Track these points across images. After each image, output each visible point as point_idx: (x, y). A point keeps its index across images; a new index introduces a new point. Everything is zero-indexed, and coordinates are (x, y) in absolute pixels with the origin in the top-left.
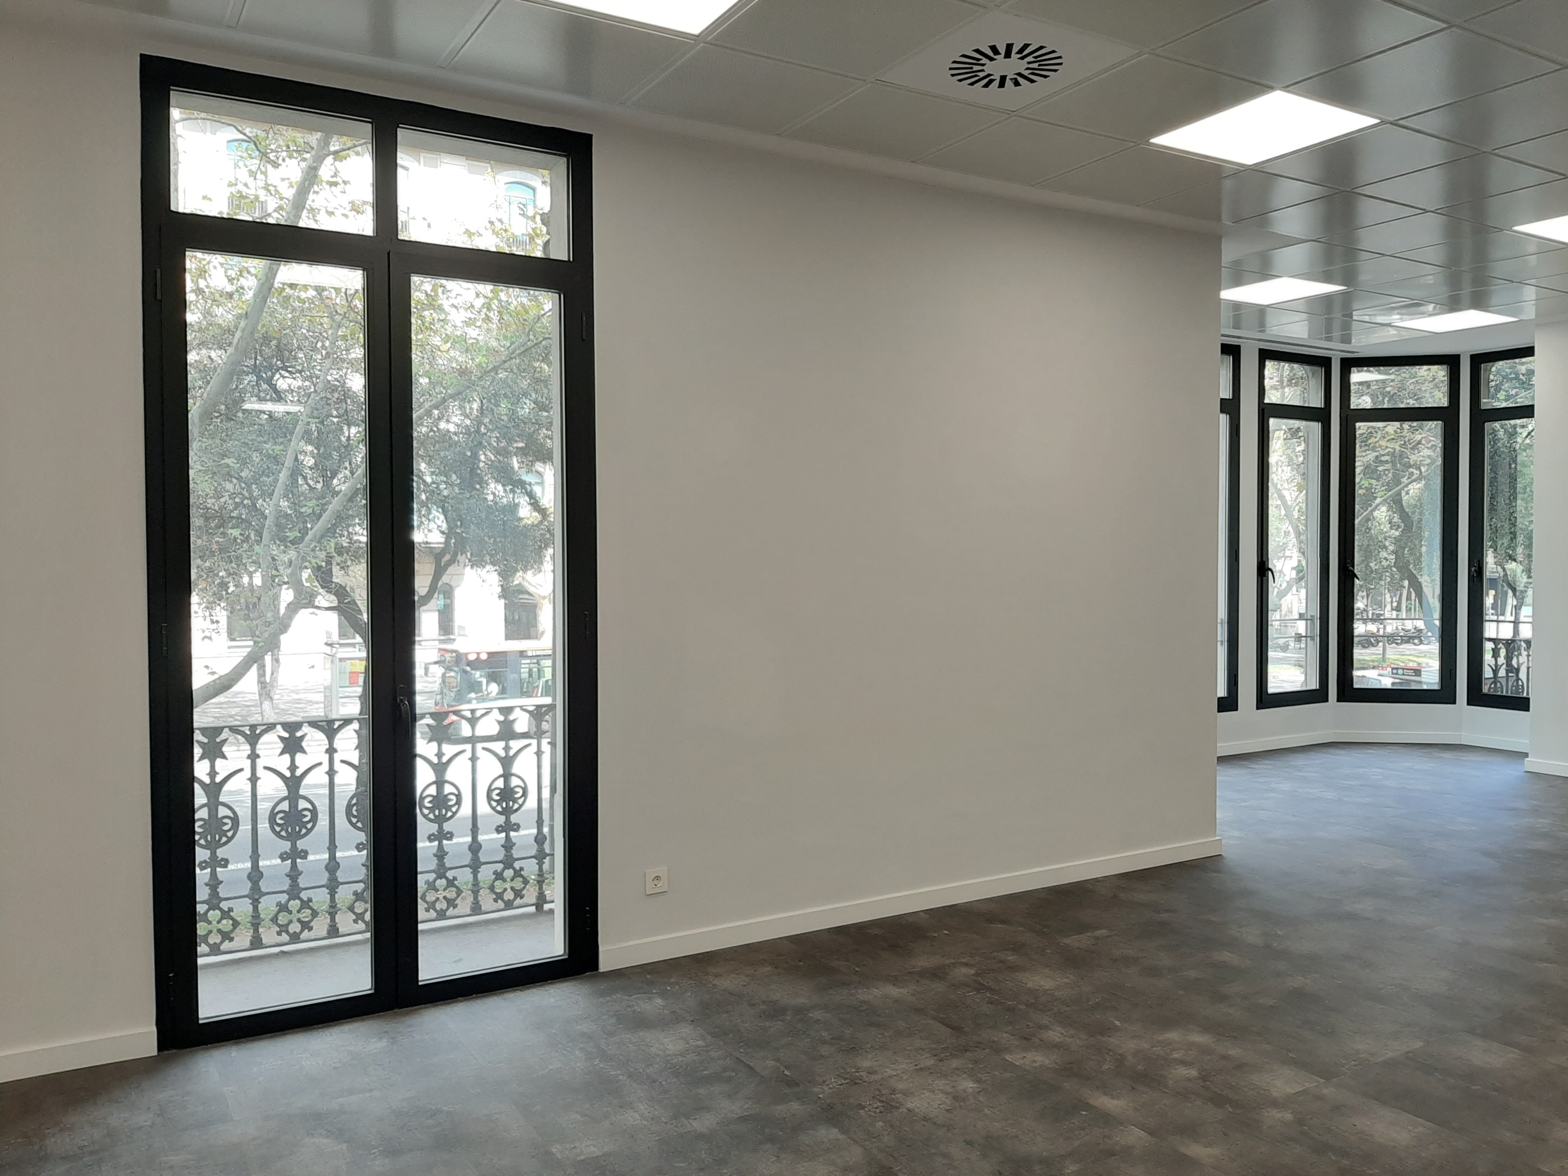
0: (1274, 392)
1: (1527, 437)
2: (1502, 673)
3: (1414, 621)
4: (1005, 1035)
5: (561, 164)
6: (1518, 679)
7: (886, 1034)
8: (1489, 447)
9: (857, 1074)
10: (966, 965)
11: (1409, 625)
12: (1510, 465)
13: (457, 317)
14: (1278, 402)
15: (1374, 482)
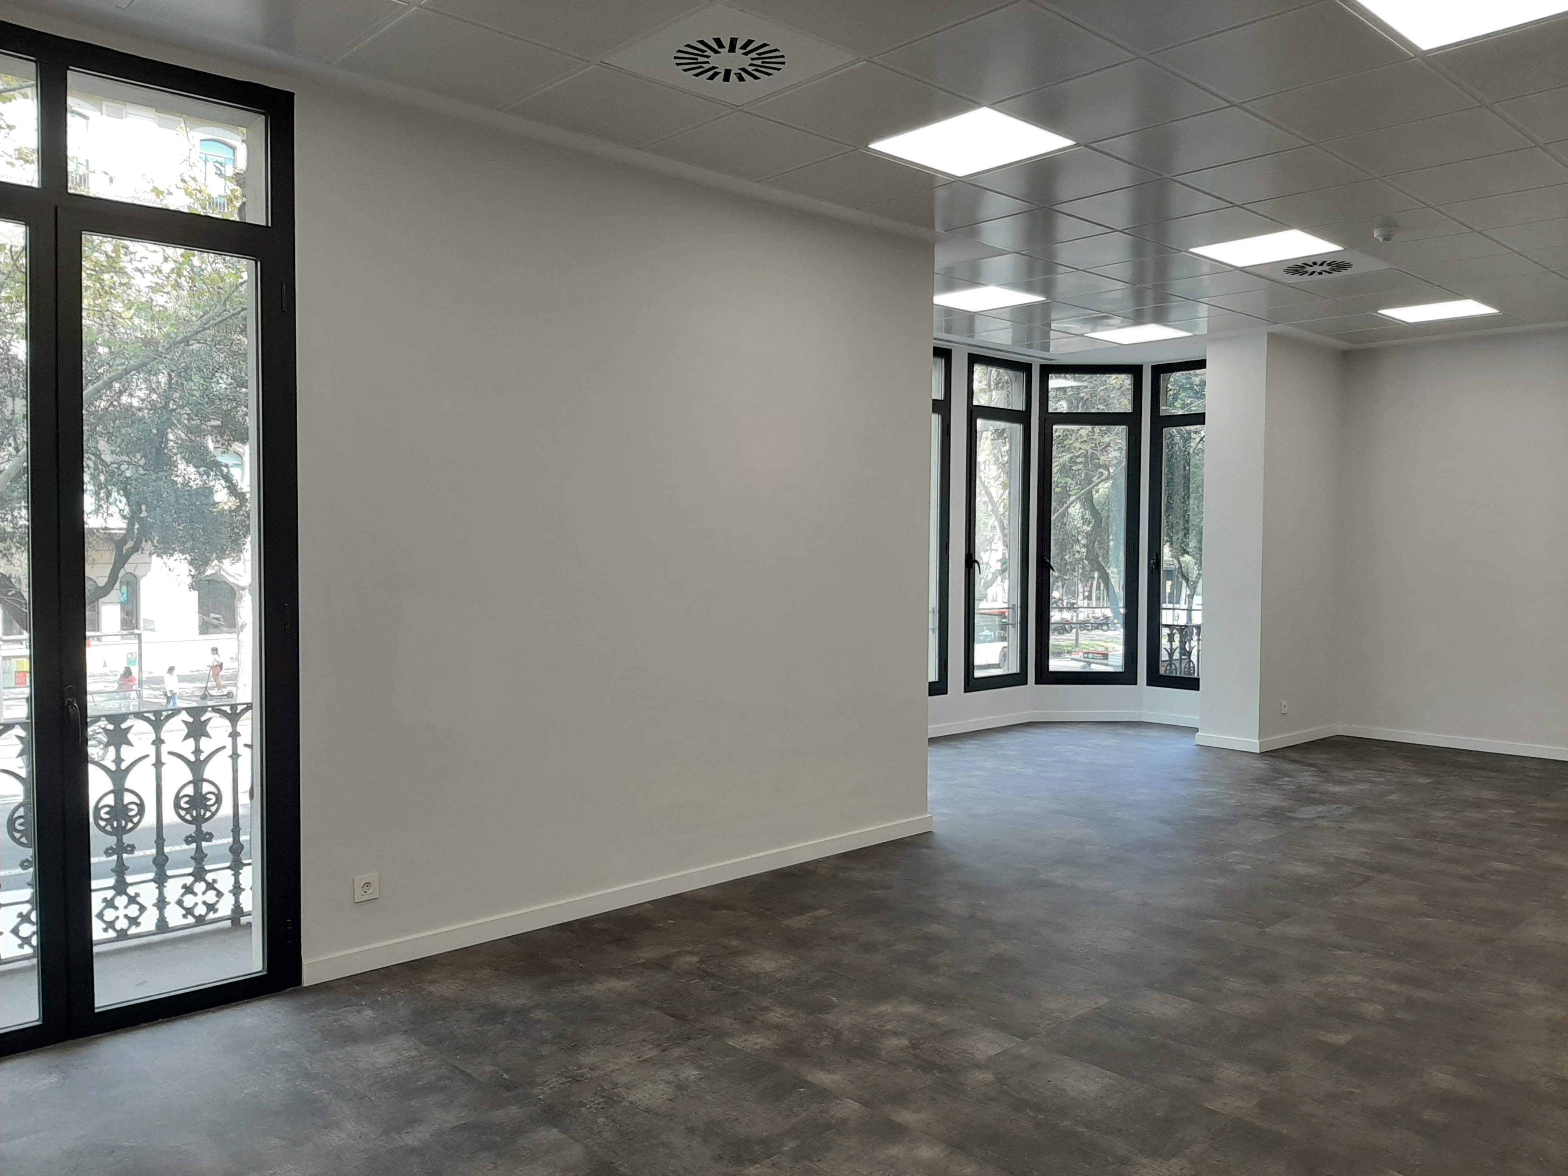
0: (982, 394)
1: (1199, 442)
2: (1176, 656)
3: (1103, 609)
4: (727, 1020)
5: (259, 122)
6: (1190, 661)
7: (610, 1029)
8: (1167, 450)
9: (579, 1071)
10: (691, 953)
11: (1098, 613)
12: (1185, 467)
13: (142, 282)
14: (986, 405)
15: (1069, 480)
